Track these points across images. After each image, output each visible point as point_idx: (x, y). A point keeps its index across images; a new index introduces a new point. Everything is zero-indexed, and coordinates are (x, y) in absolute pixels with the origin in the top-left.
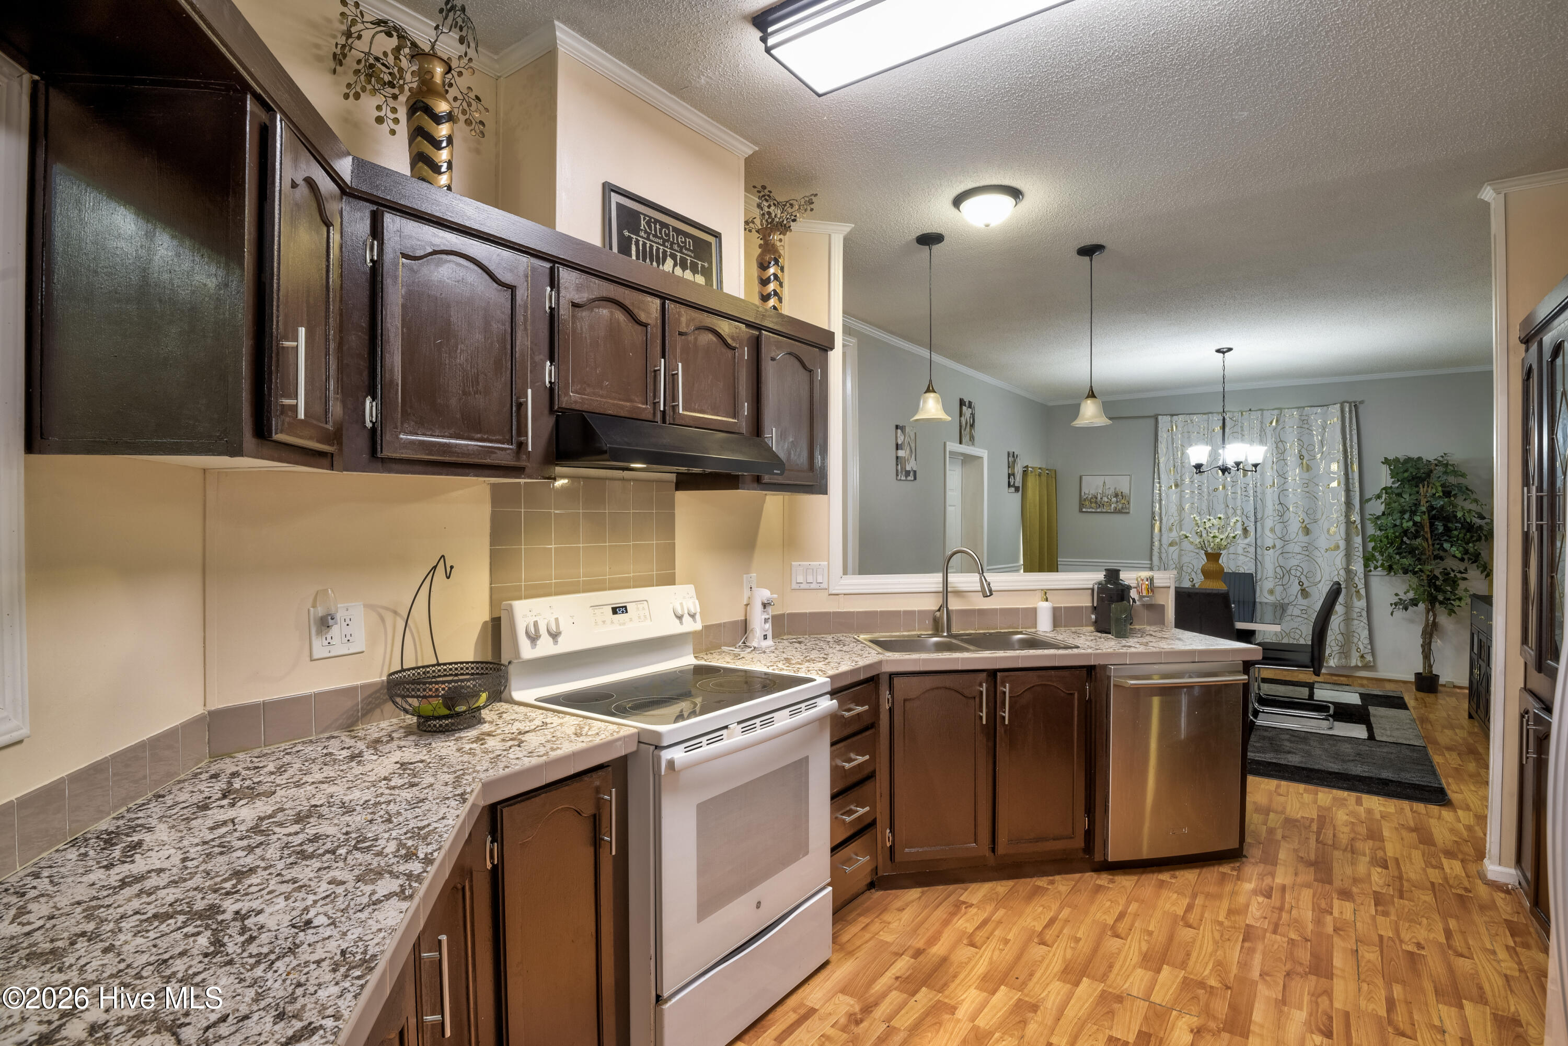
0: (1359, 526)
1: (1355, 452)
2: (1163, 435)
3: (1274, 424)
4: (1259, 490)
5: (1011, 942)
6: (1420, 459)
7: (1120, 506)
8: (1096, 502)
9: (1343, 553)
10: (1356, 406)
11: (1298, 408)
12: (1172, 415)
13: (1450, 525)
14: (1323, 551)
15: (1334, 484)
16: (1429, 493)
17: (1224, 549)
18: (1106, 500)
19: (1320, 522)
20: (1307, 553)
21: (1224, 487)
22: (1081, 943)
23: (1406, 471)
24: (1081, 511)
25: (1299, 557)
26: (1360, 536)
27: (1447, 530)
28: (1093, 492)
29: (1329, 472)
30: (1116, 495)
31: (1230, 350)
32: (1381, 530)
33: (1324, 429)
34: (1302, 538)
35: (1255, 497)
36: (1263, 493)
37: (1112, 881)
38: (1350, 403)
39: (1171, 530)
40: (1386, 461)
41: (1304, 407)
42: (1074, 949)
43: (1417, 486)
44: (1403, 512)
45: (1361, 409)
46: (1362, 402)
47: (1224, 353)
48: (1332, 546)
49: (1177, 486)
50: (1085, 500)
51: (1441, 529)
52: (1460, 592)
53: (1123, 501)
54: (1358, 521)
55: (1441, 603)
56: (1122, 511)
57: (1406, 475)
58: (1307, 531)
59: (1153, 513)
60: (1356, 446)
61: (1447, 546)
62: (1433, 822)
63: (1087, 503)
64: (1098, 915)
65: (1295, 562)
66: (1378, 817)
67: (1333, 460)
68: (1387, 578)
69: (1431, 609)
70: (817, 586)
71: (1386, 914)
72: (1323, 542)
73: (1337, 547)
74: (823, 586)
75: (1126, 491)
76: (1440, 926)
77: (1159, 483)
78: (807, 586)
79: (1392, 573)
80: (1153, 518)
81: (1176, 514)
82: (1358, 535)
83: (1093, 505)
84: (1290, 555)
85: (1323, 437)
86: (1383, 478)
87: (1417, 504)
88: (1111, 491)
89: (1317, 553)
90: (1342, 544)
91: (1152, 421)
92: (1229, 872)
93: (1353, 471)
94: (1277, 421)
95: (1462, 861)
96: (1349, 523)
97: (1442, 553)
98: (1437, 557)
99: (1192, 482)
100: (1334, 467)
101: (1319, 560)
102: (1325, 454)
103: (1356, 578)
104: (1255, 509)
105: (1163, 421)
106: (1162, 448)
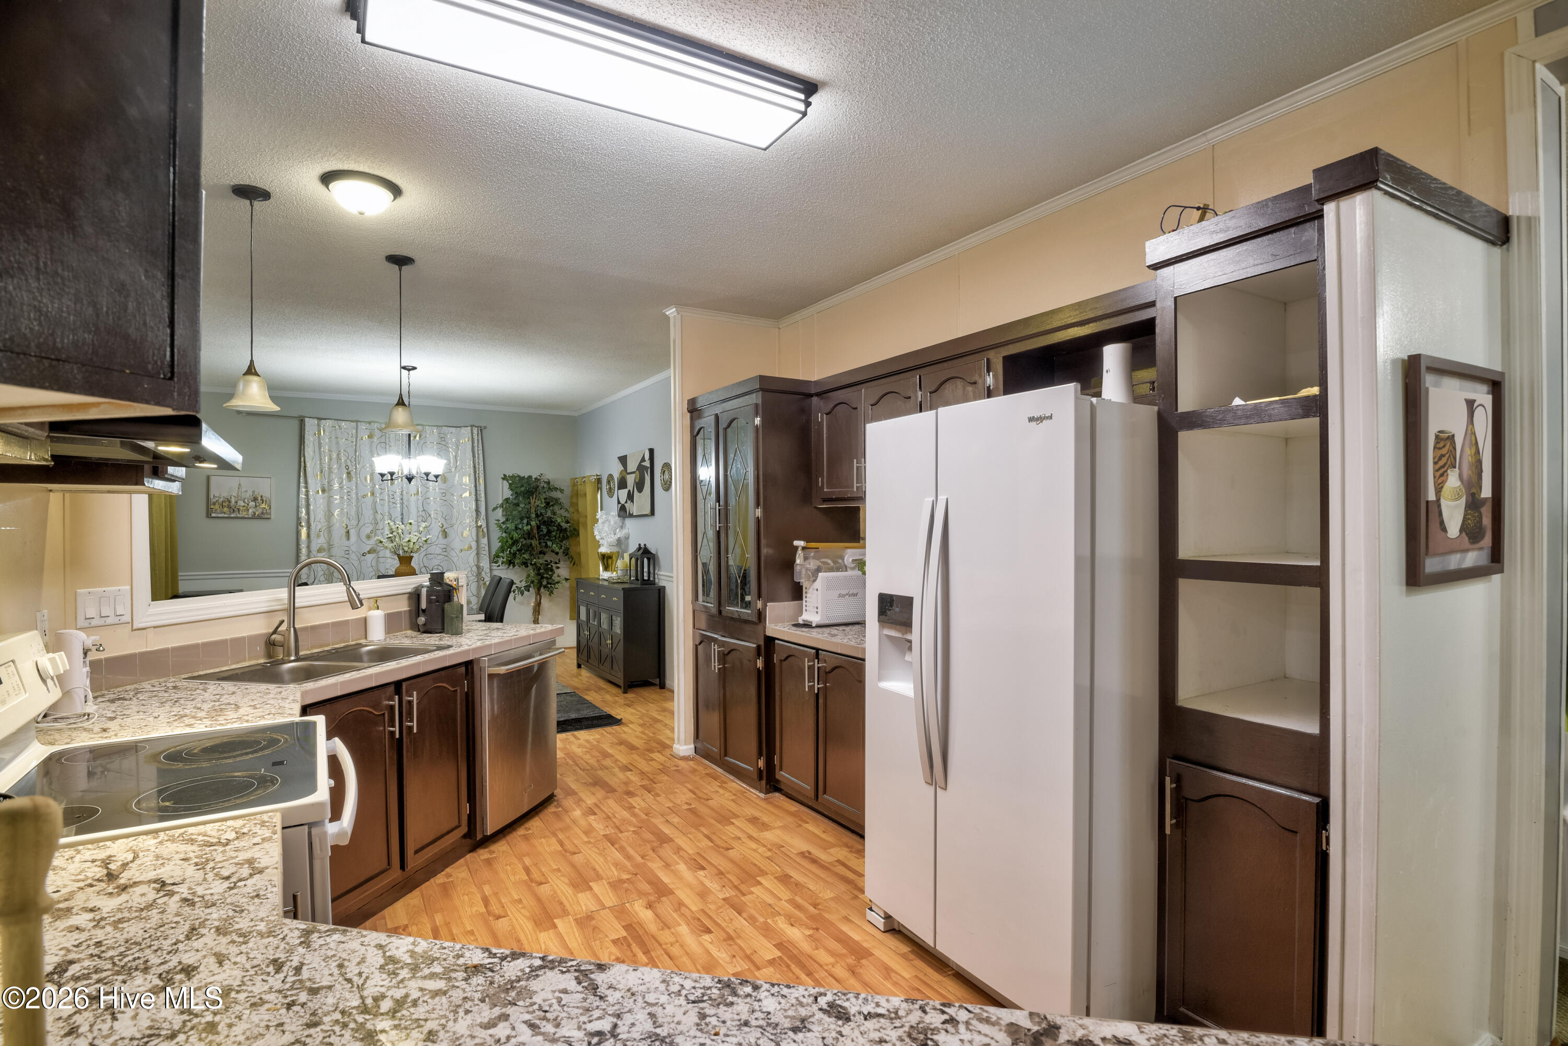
0: (485, 530)
1: (482, 468)
2: (310, 439)
3: (417, 438)
4: (405, 498)
5: (475, 930)
6: (530, 477)
7: (260, 511)
8: (229, 507)
9: (475, 552)
10: (481, 430)
11: (438, 426)
12: (320, 419)
13: (550, 528)
14: (458, 552)
15: (467, 494)
16: (537, 502)
17: (416, 552)
18: (243, 504)
19: (455, 527)
20: (445, 554)
21: (373, 494)
22: (524, 901)
23: (522, 486)
24: (208, 515)
25: (441, 557)
26: (486, 538)
27: (549, 532)
28: (225, 494)
29: (461, 484)
30: (255, 499)
31: (414, 368)
32: (506, 532)
33: (457, 447)
34: (441, 540)
35: (402, 504)
36: (408, 501)
37: (492, 852)
38: (477, 427)
39: (318, 536)
40: (505, 478)
41: (442, 426)
42: (524, 908)
43: (529, 498)
44: (522, 519)
45: (485, 432)
46: (485, 427)
47: (409, 370)
48: (466, 547)
49: (323, 491)
50: (214, 504)
51: (545, 530)
52: (555, 578)
53: (263, 506)
54: (484, 525)
55: (545, 587)
56: (263, 516)
57: (522, 489)
58: (445, 535)
59: (299, 519)
60: (482, 463)
61: (549, 543)
62: (623, 735)
63: (217, 507)
64: (512, 878)
65: (437, 562)
66: (596, 743)
67: (464, 475)
68: (509, 571)
69: (538, 593)
70: (116, 620)
71: (658, 795)
72: (457, 544)
73: (470, 547)
74: (124, 619)
75: (266, 495)
76: (685, 790)
77: (306, 487)
78: (101, 622)
79: (511, 567)
80: (299, 524)
81: (323, 520)
82: (484, 537)
83: (226, 509)
84: (432, 556)
85: (457, 453)
86: (503, 492)
87: (529, 511)
88: (249, 495)
89: (453, 554)
90: (474, 545)
91: (296, 423)
92: (556, 810)
93: (480, 484)
94: (420, 436)
95: (659, 752)
96: (478, 527)
97: (545, 550)
98: (541, 553)
99: (341, 488)
100: (466, 480)
101: (455, 560)
102: (458, 468)
103: (483, 573)
104: (402, 514)
105: (310, 424)
106: (309, 451)
